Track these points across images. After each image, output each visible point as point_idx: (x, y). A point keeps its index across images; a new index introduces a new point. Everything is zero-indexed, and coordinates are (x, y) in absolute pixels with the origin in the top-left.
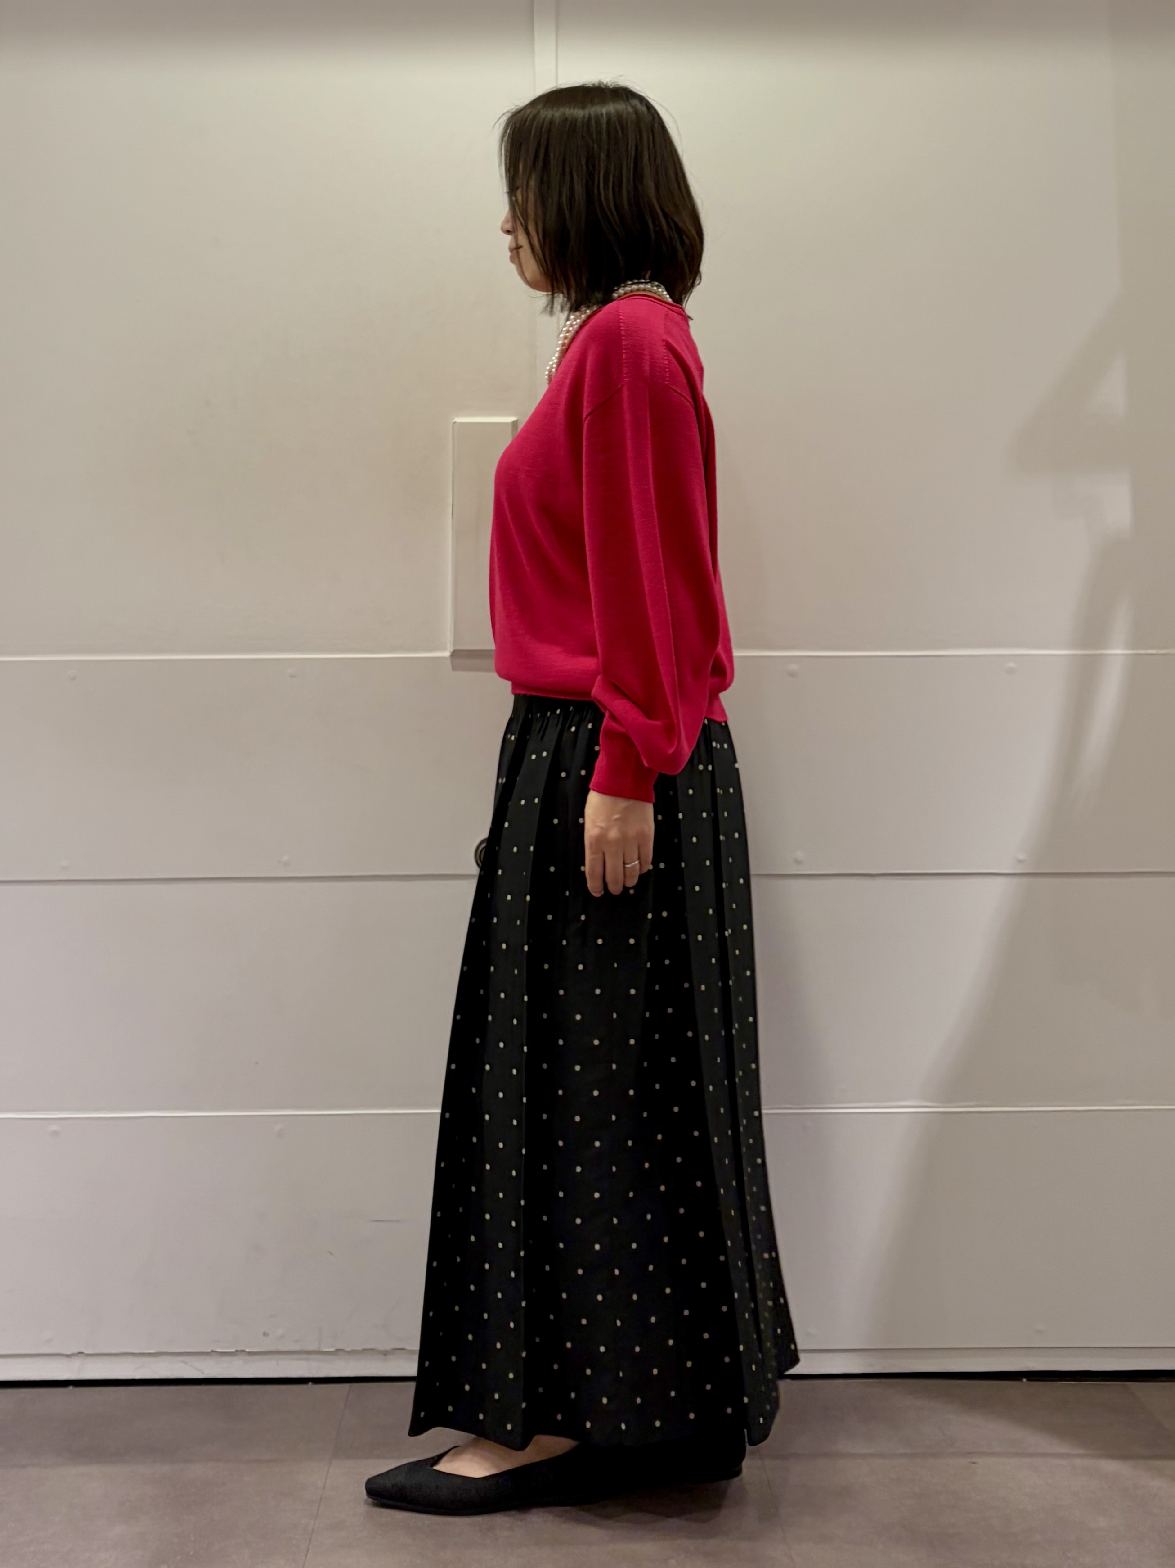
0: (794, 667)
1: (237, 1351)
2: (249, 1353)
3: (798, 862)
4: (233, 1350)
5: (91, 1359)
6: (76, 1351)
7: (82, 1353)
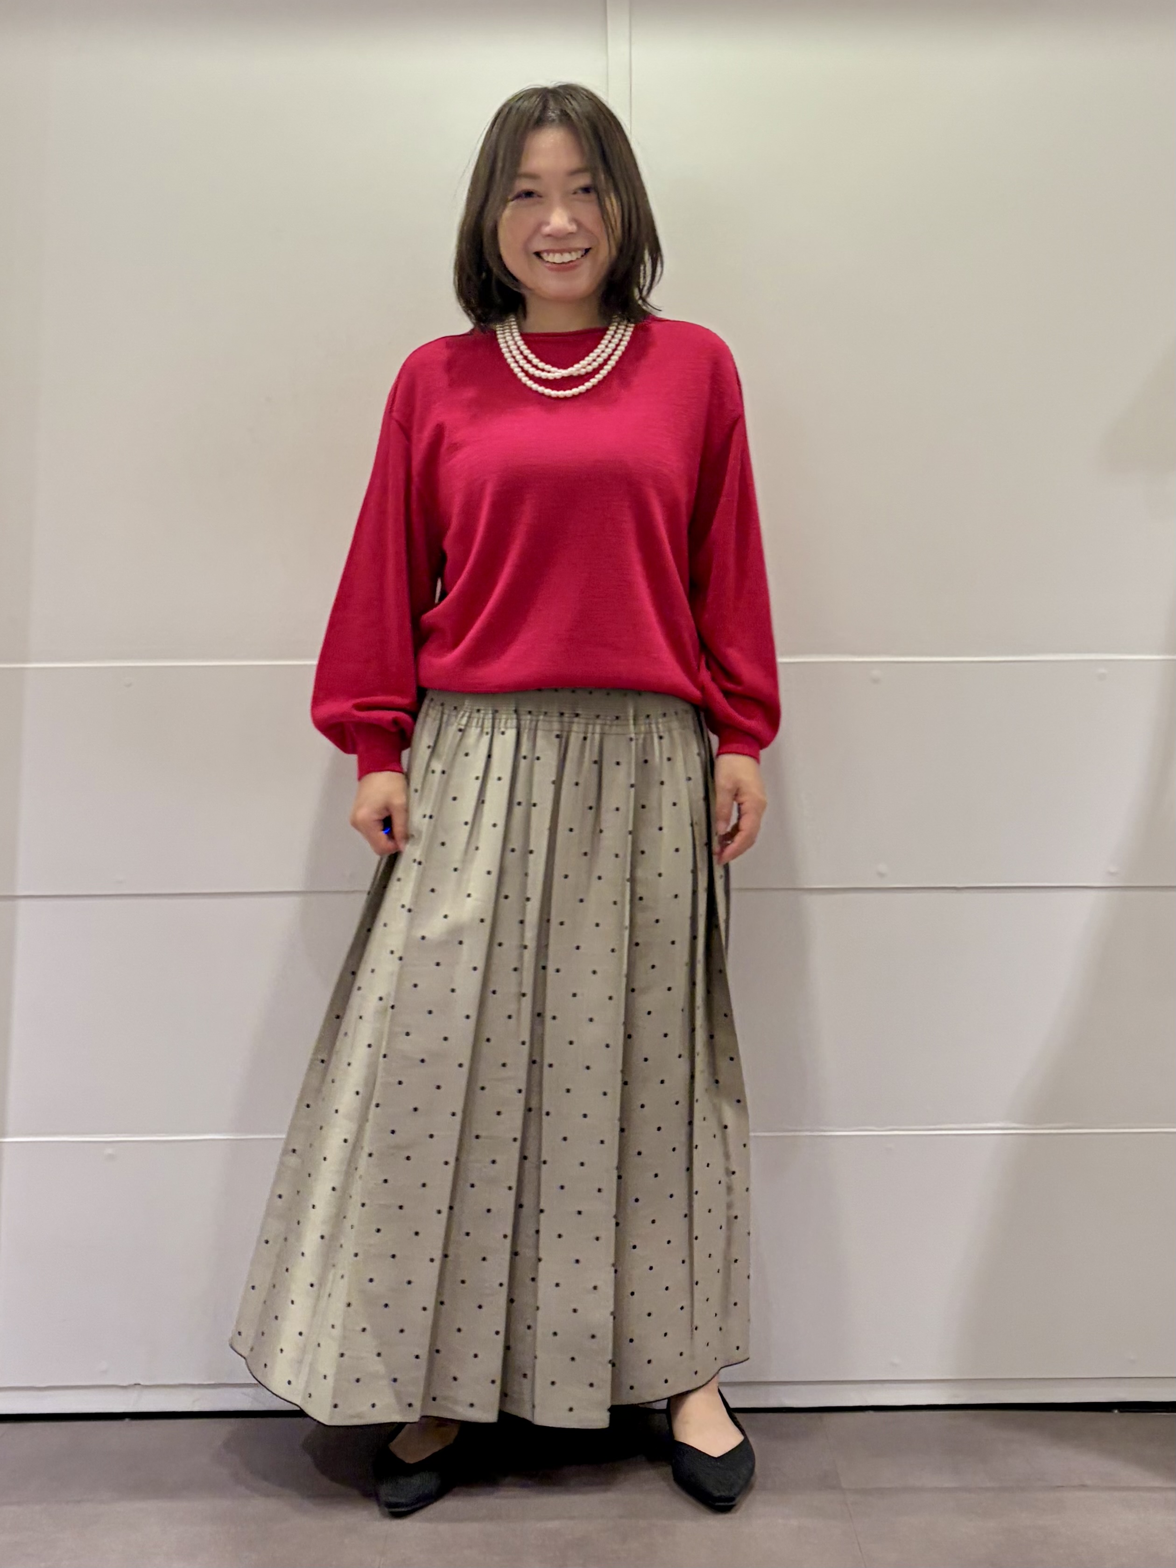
0: (876, 673)
3: (881, 875)
5: (146, 1392)
6: (133, 1382)
7: (139, 1384)
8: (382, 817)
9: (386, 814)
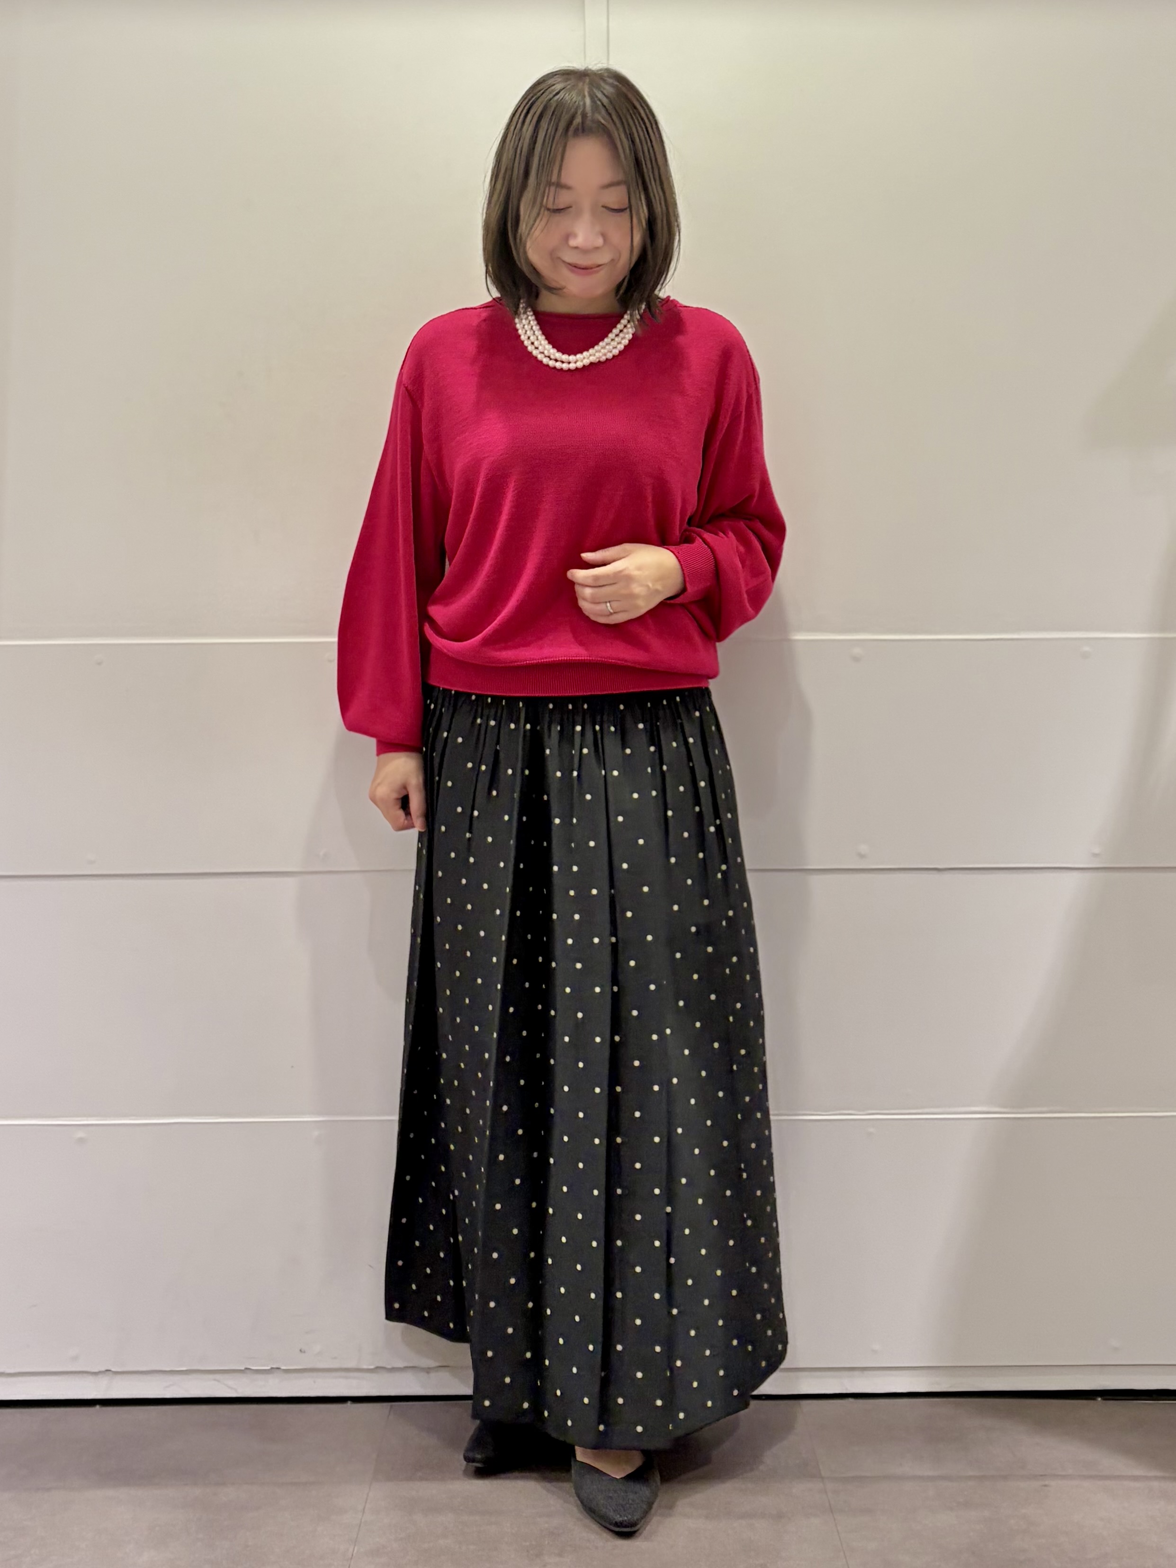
0: (857, 651)
1: (272, 1368)
2: (284, 1370)
3: (862, 856)
4: (269, 1368)
5: (119, 1377)
6: (103, 1369)
7: (110, 1370)
8: (401, 796)
9: (404, 793)
